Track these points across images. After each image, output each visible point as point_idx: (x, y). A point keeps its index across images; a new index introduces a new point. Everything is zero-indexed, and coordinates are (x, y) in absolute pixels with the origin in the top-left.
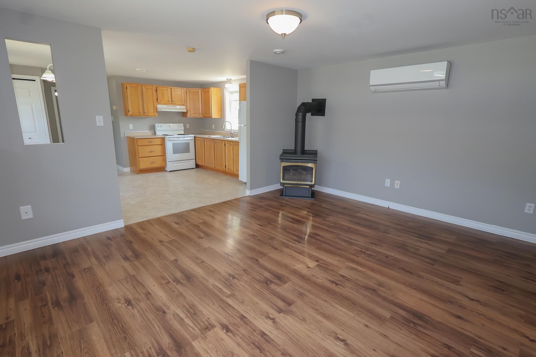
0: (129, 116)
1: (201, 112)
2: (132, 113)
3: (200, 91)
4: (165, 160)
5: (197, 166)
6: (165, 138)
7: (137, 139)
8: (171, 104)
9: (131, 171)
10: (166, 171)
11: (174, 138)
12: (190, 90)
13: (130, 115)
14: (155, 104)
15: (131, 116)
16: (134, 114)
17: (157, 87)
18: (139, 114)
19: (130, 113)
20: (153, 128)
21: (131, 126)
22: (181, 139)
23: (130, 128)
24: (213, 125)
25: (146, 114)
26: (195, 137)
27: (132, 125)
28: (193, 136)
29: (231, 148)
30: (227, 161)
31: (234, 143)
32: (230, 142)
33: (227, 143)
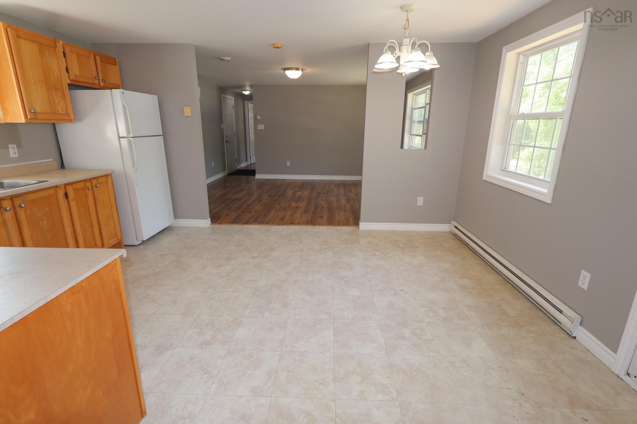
29: (87, 196)
30: (79, 235)
31: (94, 182)
32: (83, 183)
33: (74, 189)
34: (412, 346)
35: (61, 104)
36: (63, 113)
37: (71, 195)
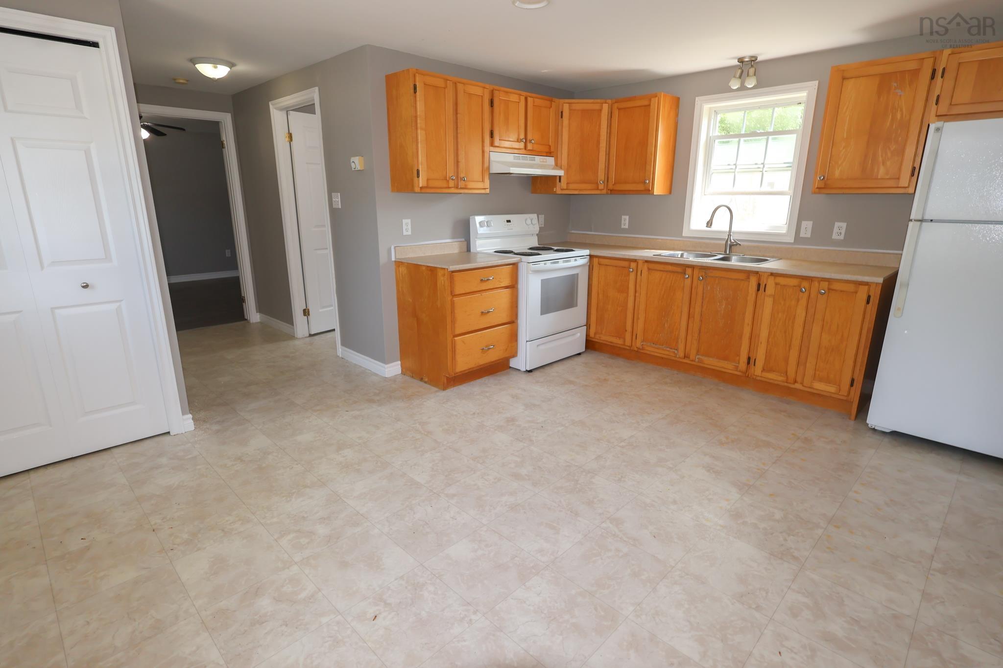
0: (417, 189)
1: (601, 176)
2: (428, 180)
3: (606, 107)
4: (514, 337)
5: (591, 345)
6: (521, 265)
7: (453, 272)
8: (523, 151)
9: (403, 373)
10: (510, 367)
11: (545, 264)
12: (575, 107)
13: (421, 188)
14: (487, 148)
15: (423, 191)
16: (432, 184)
17: (492, 93)
18: (444, 184)
19: (422, 182)
20: (464, 231)
21: (407, 226)
22: (561, 264)
23: (405, 233)
24: (623, 217)
25: (462, 184)
26: (591, 257)
27: (409, 221)
28: (587, 252)
29: (798, 300)
30: (761, 343)
31: (825, 285)
32: (798, 280)
33: (777, 284)
34: (306, 516)
35: (888, 163)
36: (887, 177)
37: (770, 289)
